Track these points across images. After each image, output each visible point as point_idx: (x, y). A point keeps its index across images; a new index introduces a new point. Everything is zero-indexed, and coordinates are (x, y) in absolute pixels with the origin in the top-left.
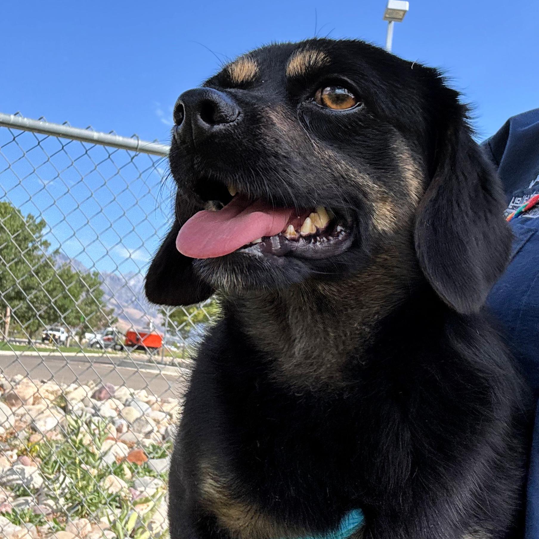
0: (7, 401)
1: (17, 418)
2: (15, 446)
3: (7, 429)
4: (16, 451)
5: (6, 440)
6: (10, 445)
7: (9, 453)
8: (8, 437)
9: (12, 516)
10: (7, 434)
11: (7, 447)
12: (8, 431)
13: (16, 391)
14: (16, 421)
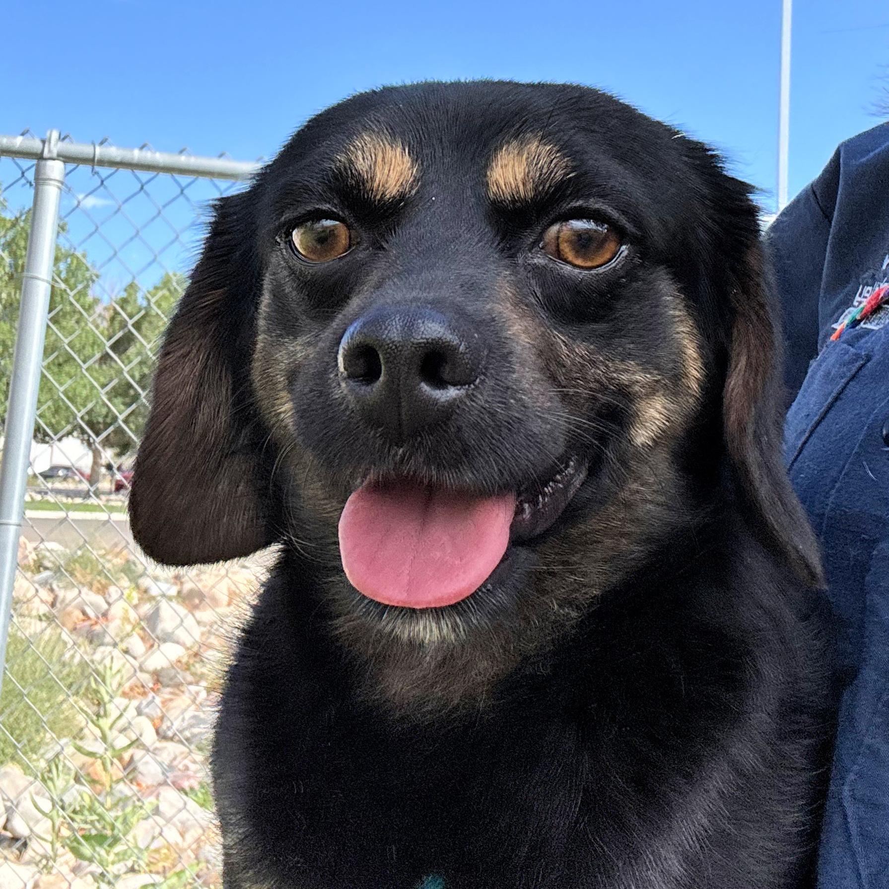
0: (187, 602)
1: (204, 629)
2: (202, 677)
3: (188, 649)
4: (204, 684)
5: (188, 667)
6: (194, 674)
7: (193, 688)
8: (191, 661)
9: (200, 795)
10: (189, 656)
11: (190, 678)
12: (191, 652)
13: (200, 585)
14: (203, 634)
